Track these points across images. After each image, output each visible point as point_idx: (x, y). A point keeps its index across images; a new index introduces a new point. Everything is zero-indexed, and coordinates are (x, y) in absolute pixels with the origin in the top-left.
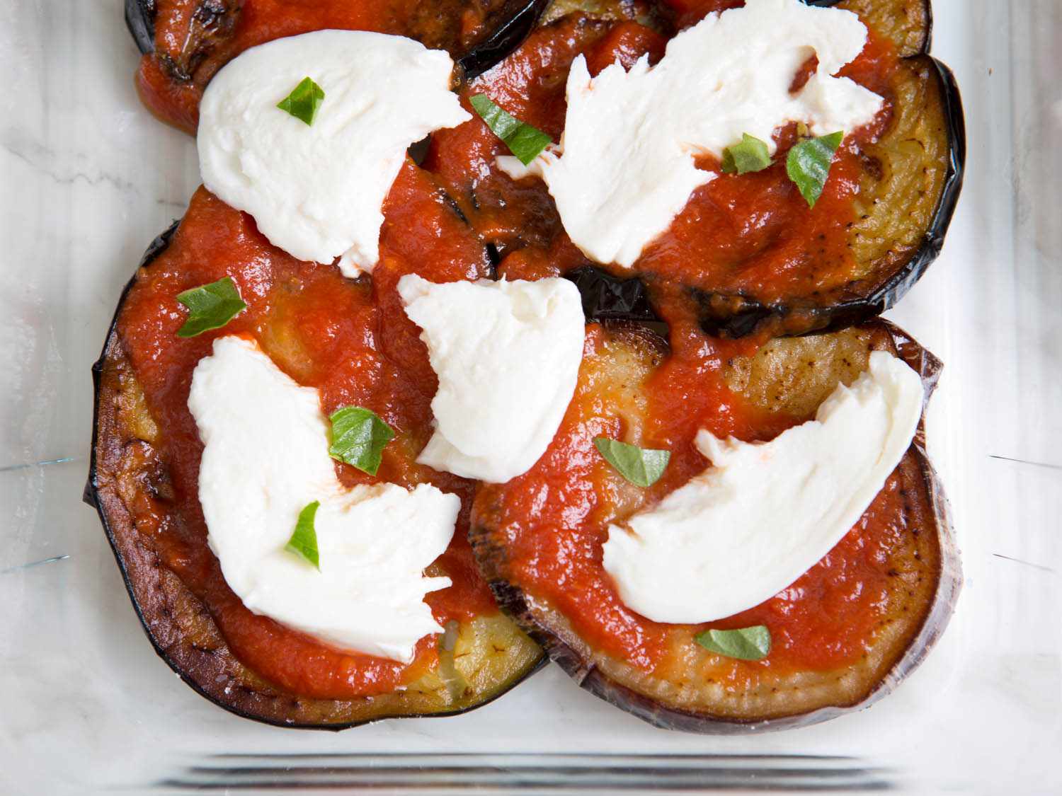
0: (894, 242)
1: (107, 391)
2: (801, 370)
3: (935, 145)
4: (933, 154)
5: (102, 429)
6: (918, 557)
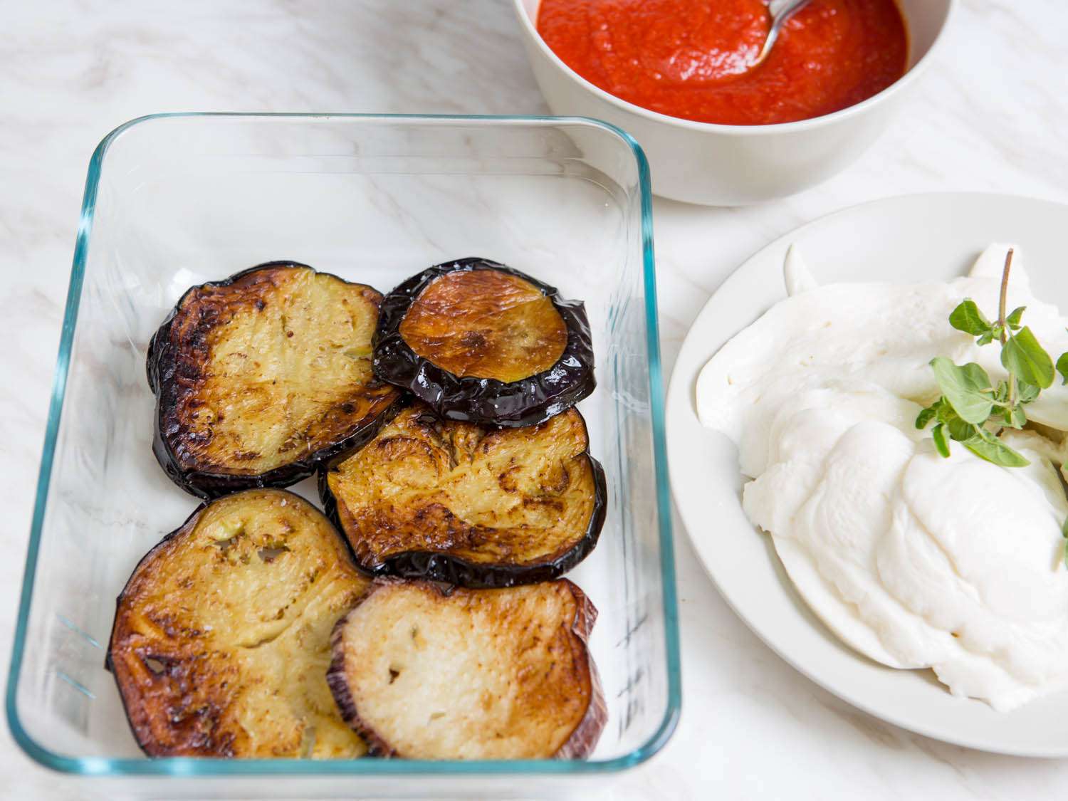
0: (569, 537)
1: (122, 608)
2: (519, 605)
3: (589, 491)
4: (588, 496)
5: (118, 626)
6: (580, 693)
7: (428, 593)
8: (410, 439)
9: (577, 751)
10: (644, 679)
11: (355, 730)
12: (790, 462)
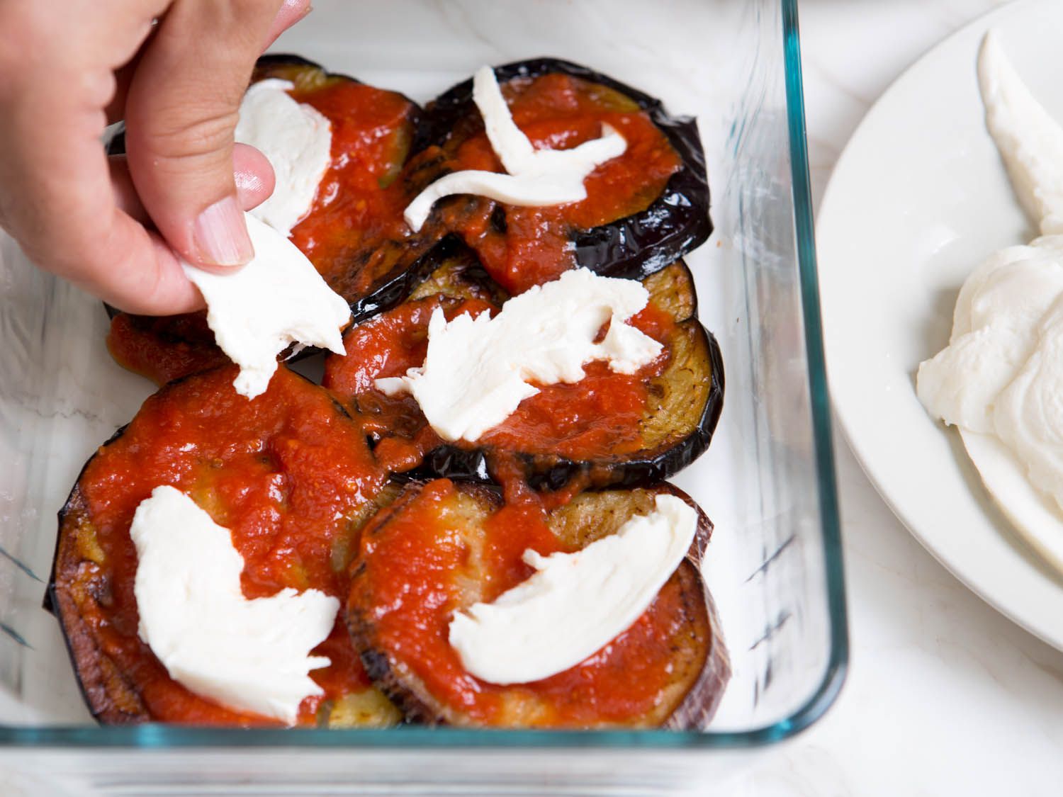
2: (605, 518)
3: (701, 371)
4: (700, 377)
5: (62, 549)
6: (694, 638)
7: (479, 502)
8: (454, 299)
9: (692, 717)
10: (791, 625)
11: (386, 692)
12: (987, 329)
